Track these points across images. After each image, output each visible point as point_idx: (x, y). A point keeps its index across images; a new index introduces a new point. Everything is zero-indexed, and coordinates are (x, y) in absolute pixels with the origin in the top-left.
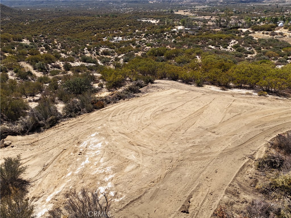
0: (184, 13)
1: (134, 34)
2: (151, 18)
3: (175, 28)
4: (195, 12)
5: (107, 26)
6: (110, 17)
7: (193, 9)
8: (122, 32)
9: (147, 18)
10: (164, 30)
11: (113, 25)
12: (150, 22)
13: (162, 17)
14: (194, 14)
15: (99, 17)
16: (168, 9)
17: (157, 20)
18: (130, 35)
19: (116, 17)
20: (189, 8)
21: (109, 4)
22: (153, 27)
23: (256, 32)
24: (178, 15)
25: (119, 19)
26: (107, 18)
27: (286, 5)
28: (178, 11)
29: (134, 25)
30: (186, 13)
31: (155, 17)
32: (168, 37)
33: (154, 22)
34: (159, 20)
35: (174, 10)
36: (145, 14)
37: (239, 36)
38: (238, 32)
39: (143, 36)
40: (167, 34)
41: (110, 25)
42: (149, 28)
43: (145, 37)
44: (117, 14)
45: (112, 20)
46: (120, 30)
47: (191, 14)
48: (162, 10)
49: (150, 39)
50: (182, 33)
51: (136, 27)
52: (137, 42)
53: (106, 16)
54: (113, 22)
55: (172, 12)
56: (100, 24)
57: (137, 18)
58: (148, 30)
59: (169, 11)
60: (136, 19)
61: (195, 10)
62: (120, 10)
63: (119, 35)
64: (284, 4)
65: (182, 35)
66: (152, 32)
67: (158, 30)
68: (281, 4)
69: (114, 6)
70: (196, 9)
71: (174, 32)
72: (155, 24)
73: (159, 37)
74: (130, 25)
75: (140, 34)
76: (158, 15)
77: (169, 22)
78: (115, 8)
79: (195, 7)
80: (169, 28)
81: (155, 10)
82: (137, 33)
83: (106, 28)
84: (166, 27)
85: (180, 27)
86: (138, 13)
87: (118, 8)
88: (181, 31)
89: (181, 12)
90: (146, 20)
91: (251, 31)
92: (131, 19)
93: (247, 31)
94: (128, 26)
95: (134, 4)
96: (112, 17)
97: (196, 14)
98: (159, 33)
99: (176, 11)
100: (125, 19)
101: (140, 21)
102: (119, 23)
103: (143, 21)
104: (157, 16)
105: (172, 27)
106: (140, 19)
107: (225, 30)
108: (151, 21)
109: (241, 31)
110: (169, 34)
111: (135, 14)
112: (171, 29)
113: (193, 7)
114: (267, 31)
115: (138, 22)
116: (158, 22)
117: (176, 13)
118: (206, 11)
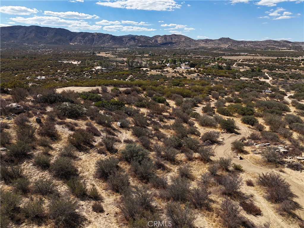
0: (106, 55)
1: (56, 73)
2: (73, 59)
3: (94, 68)
4: (116, 54)
5: (26, 67)
6: (27, 58)
7: (114, 51)
8: (44, 72)
9: (69, 59)
10: (83, 70)
11: (32, 66)
12: (71, 63)
13: (83, 58)
14: (114, 56)
15: (16, 58)
16: (89, 51)
17: (79, 62)
18: (52, 74)
19: (35, 58)
20: (111, 50)
21: (23, 44)
22: (75, 67)
23: (152, 70)
24: (99, 56)
25: (39, 61)
26: (25, 60)
27: (191, 49)
28: (100, 53)
29: (56, 66)
30: (108, 55)
31: (76, 58)
32: (87, 75)
33: (75, 63)
34: (80, 61)
35: (96, 52)
36: (66, 56)
37: (139, 73)
38: (139, 71)
39: (64, 74)
40: (86, 73)
41: (29, 66)
42: (71, 69)
43: (66, 75)
44: (35, 55)
45: (31, 62)
46: (41, 70)
47: (112, 56)
48: (83, 52)
49: (71, 77)
50: (99, 72)
51: (58, 68)
52: (59, 79)
53: (23, 58)
54: (33, 63)
55: (94, 54)
56: (19, 65)
57: (58, 59)
58: (69, 70)
59: (91, 53)
60: (57, 61)
61: (116, 53)
62: (38, 51)
63: (41, 75)
64: (190, 48)
65: (98, 73)
66: (72, 72)
67: (78, 70)
68: (188, 48)
69: (30, 47)
70: (117, 51)
71: (93, 71)
72: (76, 65)
73: (79, 75)
74: (51, 66)
75: (62, 74)
76: (80, 56)
77: (89, 63)
78: (32, 49)
79: (116, 49)
80: (89, 68)
81: (77, 52)
82: (59, 73)
83: (26, 69)
84: (86, 67)
85: (99, 68)
86: (59, 55)
87: (35, 49)
88: (97, 71)
89: (103, 54)
90: (68, 61)
91: (149, 70)
92: (51, 60)
93: (146, 69)
94: (49, 66)
95: (52, 45)
96: (30, 58)
97: (117, 56)
98: (78, 72)
99: (98, 53)
100: (45, 60)
101: (62, 62)
102: (39, 65)
103: (64, 62)
104: (78, 58)
105: (91, 67)
106: (62, 60)
107: (131, 69)
108: (73, 62)
109: (143, 70)
110: (87, 73)
111: (55, 56)
112: (90, 69)
113: (115, 50)
114: (159, 69)
115: (59, 63)
116: (79, 63)
117: (98, 55)
118: (126, 53)
